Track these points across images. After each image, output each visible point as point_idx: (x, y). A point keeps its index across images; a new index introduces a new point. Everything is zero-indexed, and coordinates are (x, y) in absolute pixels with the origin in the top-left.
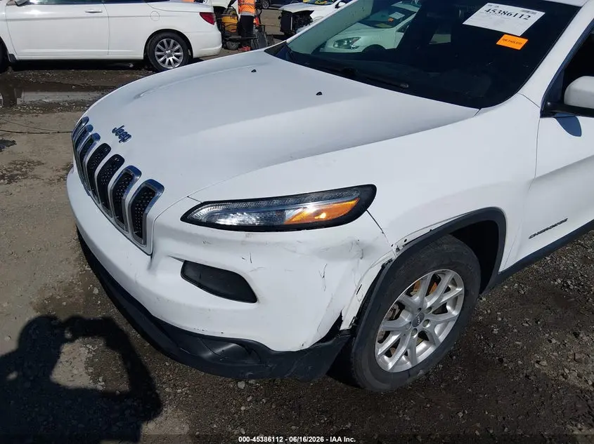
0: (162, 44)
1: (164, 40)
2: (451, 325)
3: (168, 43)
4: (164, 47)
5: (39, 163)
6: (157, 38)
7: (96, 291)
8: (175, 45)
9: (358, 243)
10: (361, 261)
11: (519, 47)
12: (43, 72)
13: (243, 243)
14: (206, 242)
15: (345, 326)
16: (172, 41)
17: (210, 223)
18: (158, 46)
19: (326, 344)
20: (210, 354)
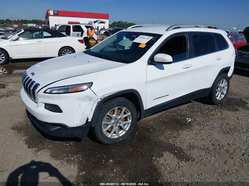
0: (65, 51)
1: (65, 50)
2: (130, 125)
3: (67, 51)
4: (65, 52)
5: (17, 91)
6: (63, 49)
7: (29, 124)
8: (69, 51)
9: (88, 96)
10: (91, 102)
11: (143, 47)
12: (22, 63)
13: (58, 97)
14: (49, 97)
15: (89, 120)
16: (68, 50)
17: (50, 93)
18: (63, 52)
19: (85, 125)
20: (53, 129)
